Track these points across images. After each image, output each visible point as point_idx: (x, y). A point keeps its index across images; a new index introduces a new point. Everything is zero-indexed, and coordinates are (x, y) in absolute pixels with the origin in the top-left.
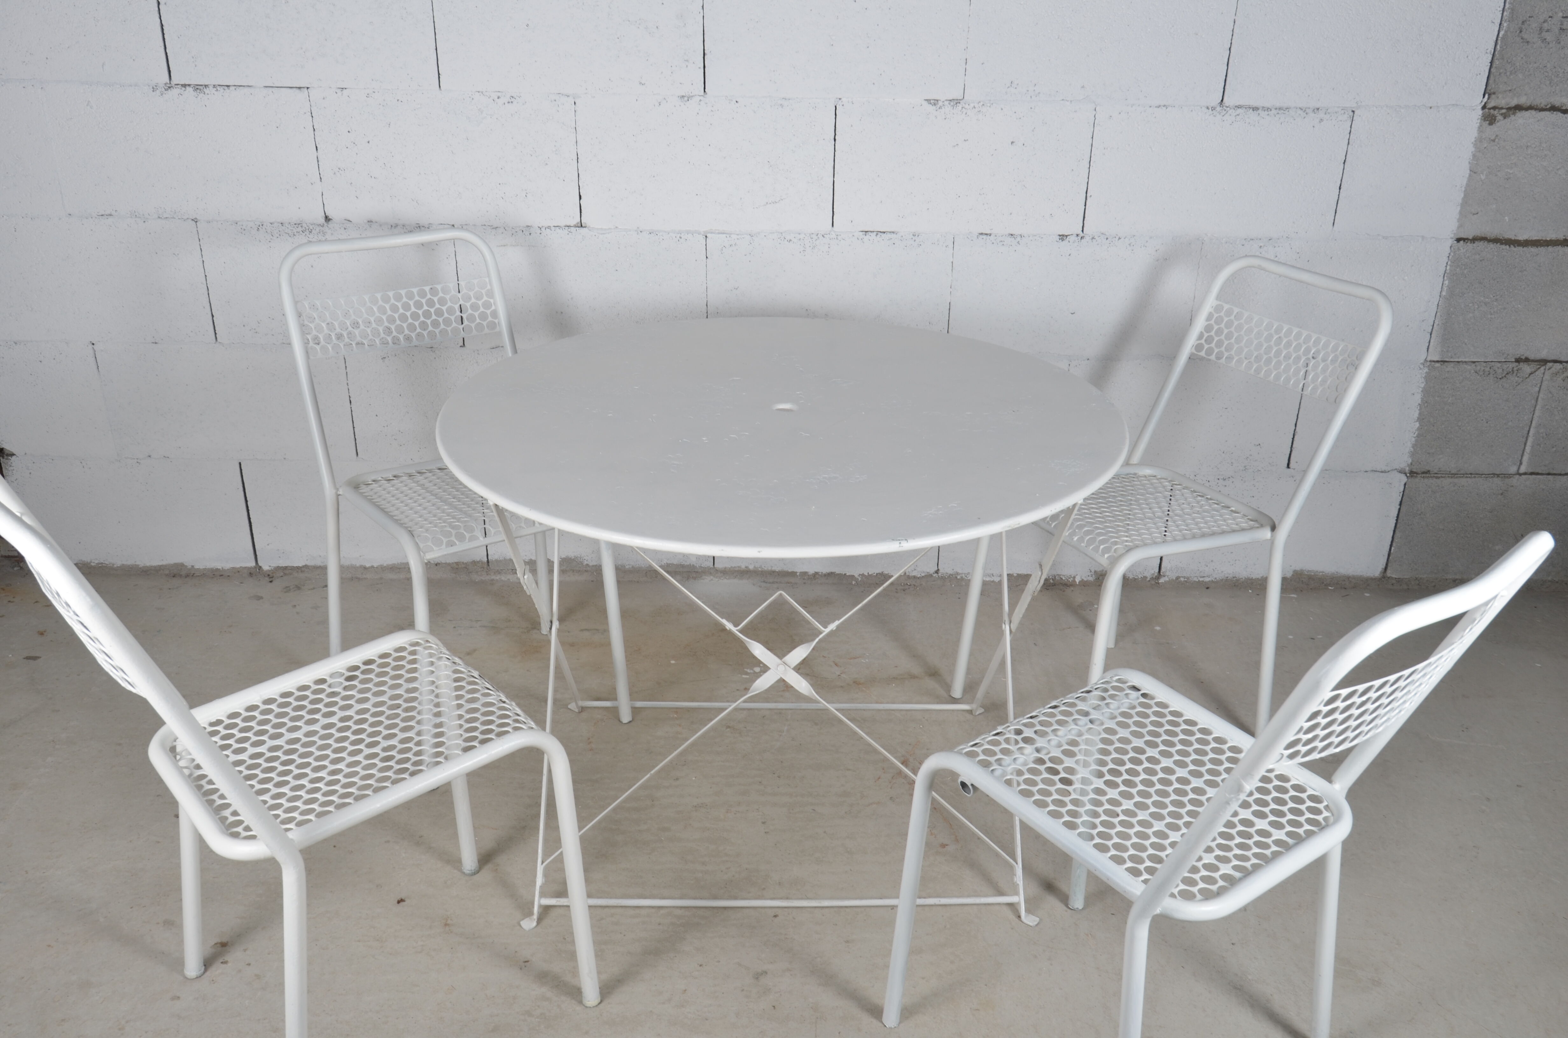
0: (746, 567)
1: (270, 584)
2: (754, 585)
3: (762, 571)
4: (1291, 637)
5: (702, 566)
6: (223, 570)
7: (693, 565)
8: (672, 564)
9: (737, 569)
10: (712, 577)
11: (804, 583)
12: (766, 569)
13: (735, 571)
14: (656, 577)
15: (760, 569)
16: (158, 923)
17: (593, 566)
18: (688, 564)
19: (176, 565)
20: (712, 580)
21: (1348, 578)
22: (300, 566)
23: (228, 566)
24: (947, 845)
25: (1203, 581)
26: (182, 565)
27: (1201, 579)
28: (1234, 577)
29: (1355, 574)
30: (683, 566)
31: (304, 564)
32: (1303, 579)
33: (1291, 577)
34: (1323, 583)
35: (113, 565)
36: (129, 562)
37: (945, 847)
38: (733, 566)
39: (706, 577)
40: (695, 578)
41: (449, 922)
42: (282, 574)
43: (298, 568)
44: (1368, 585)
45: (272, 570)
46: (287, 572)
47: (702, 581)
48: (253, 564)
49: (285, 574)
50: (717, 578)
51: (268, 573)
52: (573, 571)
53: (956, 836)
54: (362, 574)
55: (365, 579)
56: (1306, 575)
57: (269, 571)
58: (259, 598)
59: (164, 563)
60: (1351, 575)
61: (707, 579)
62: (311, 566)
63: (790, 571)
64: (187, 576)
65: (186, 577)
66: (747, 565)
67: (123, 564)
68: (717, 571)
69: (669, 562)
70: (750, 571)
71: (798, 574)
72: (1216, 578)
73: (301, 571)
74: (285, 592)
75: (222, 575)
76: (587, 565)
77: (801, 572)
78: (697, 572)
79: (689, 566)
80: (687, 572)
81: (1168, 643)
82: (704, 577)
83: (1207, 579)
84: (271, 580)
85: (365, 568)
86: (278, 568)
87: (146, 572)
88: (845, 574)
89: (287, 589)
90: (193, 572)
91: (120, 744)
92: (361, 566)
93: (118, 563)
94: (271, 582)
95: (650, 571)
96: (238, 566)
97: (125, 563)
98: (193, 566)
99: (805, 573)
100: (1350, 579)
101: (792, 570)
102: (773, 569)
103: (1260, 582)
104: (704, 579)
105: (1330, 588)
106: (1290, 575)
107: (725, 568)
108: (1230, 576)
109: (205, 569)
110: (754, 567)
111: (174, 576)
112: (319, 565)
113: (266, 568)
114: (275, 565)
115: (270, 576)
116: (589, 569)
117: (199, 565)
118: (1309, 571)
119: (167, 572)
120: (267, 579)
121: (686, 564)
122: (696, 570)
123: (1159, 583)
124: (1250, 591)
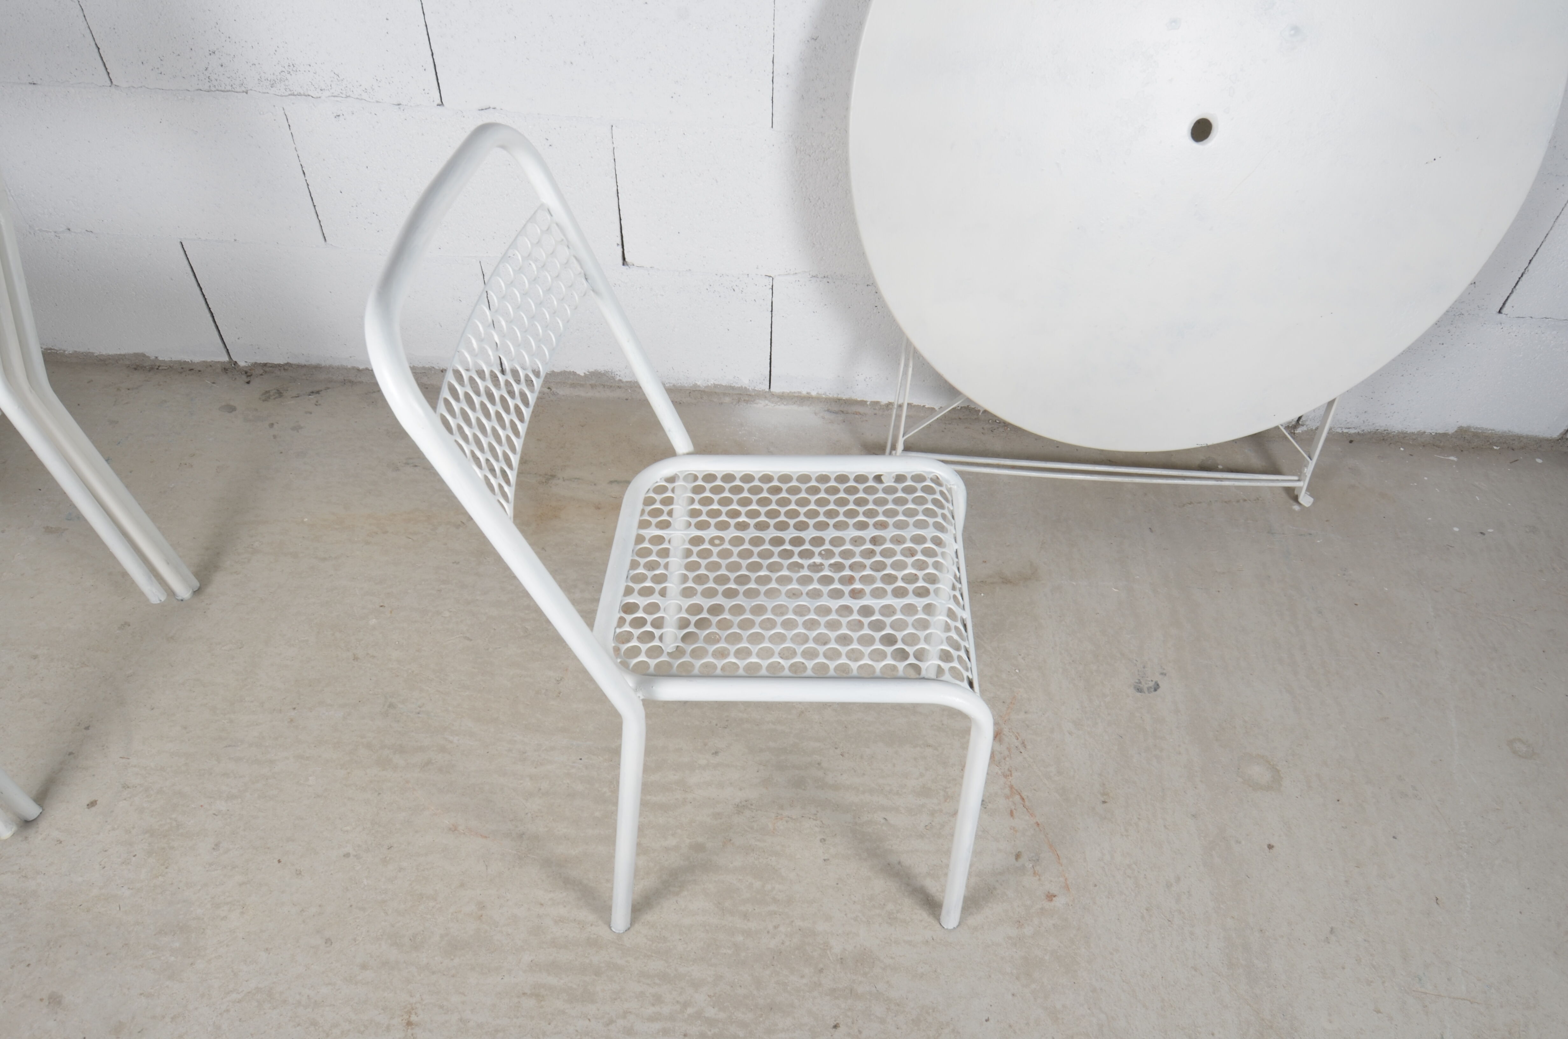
0: (807, 393)
1: (247, 385)
2: (816, 414)
3: (826, 399)
4: (1456, 529)
5: (756, 389)
6: (192, 363)
7: (745, 388)
8: (721, 386)
9: (796, 395)
10: (767, 402)
11: (875, 414)
12: (831, 396)
13: (795, 396)
14: (701, 398)
15: (824, 396)
16: (41, 1000)
17: (627, 382)
18: (740, 386)
19: (136, 355)
20: (767, 405)
21: (1519, 438)
22: (282, 363)
23: (197, 359)
24: (1055, 896)
25: (1347, 433)
26: (143, 355)
27: (1345, 431)
28: (1385, 430)
29: (1530, 434)
30: (733, 388)
31: (286, 362)
32: (1466, 436)
33: (1453, 434)
34: (1488, 441)
35: (65, 351)
36: (81, 349)
37: (1051, 900)
38: (793, 391)
39: (761, 402)
40: (747, 402)
41: (414, 1018)
42: (262, 371)
43: (279, 365)
44: (1540, 446)
45: (249, 366)
46: (267, 369)
47: (755, 405)
48: (226, 359)
49: (266, 372)
50: (773, 403)
51: (245, 369)
52: (604, 386)
53: (1066, 879)
54: (356, 376)
55: (361, 382)
56: (1472, 432)
57: (246, 367)
58: (231, 409)
59: (123, 352)
60: (1524, 434)
61: (761, 404)
62: (295, 365)
63: (859, 399)
64: (151, 369)
65: (150, 371)
66: (809, 391)
67: (76, 351)
68: (773, 395)
69: (716, 383)
70: (812, 398)
71: (868, 403)
72: (1363, 430)
73: (284, 369)
74: (264, 401)
75: (192, 369)
76: (620, 380)
77: (871, 402)
78: (750, 395)
79: (740, 388)
80: (738, 394)
81: (1310, 534)
82: (757, 401)
83: (1352, 431)
84: (248, 379)
85: (358, 370)
86: (255, 365)
87: (104, 363)
88: (924, 406)
89: (266, 396)
90: (158, 364)
91: (35, 657)
92: (353, 368)
93: (70, 350)
94: (248, 383)
95: (694, 391)
96: (209, 360)
97: (78, 350)
98: (157, 357)
99: (876, 403)
100: (1521, 439)
101: (862, 399)
102: (839, 396)
103: (1414, 437)
104: (757, 404)
105: (1495, 448)
106: (1453, 431)
107: (783, 393)
108: (1381, 429)
109: (171, 361)
110: (817, 393)
111: (135, 369)
112: (303, 364)
113: (242, 364)
114: (253, 361)
115: (249, 374)
116: (622, 385)
117: (164, 357)
118: (1477, 428)
119: (128, 363)
120: (244, 378)
121: (737, 386)
122: (748, 393)
123: (1294, 433)
124: (1402, 449)
